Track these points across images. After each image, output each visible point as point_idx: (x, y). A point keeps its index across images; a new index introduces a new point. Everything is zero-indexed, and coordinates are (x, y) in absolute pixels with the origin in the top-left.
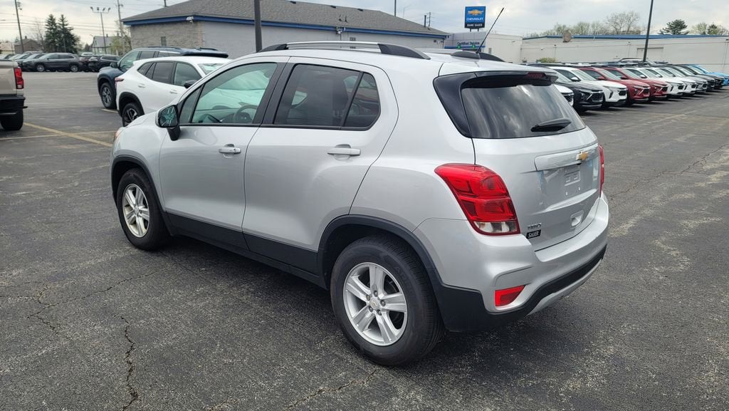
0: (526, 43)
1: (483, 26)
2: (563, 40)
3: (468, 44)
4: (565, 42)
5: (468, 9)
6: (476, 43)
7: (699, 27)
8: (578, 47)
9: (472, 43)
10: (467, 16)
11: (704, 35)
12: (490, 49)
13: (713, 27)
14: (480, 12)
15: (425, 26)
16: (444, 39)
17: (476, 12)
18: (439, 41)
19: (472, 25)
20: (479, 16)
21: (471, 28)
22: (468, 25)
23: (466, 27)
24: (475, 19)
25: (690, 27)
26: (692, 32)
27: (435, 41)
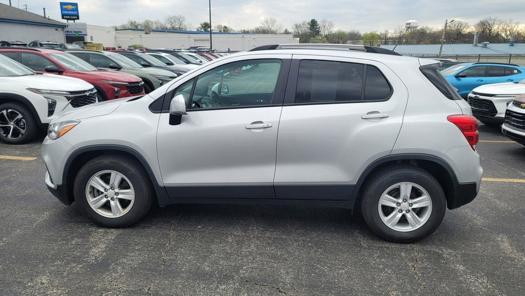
0: (118, 33)
1: (78, 18)
2: (145, 32)
3: (71, 32)
4: (146, 33)
5: (62, 4)
6: (79, 32)
7: (218, 27)
8: (156, 37)
9: (75, 32)
10: (62, 9)
11: (220, 33)
12: (92, 37)
13: (225, 27)
14: (73, 7)
15: (45, 17)
16: (63, 28)
17: (70, 7)
18: (60, 30)
19: (68, 17)
20: (73, 10)
21: (68, 19)
22: (65, 17)
23: (63, 18)
24: (71, 12)
25: (214, 27)
26: (215, 30)
27: (57, 30)
